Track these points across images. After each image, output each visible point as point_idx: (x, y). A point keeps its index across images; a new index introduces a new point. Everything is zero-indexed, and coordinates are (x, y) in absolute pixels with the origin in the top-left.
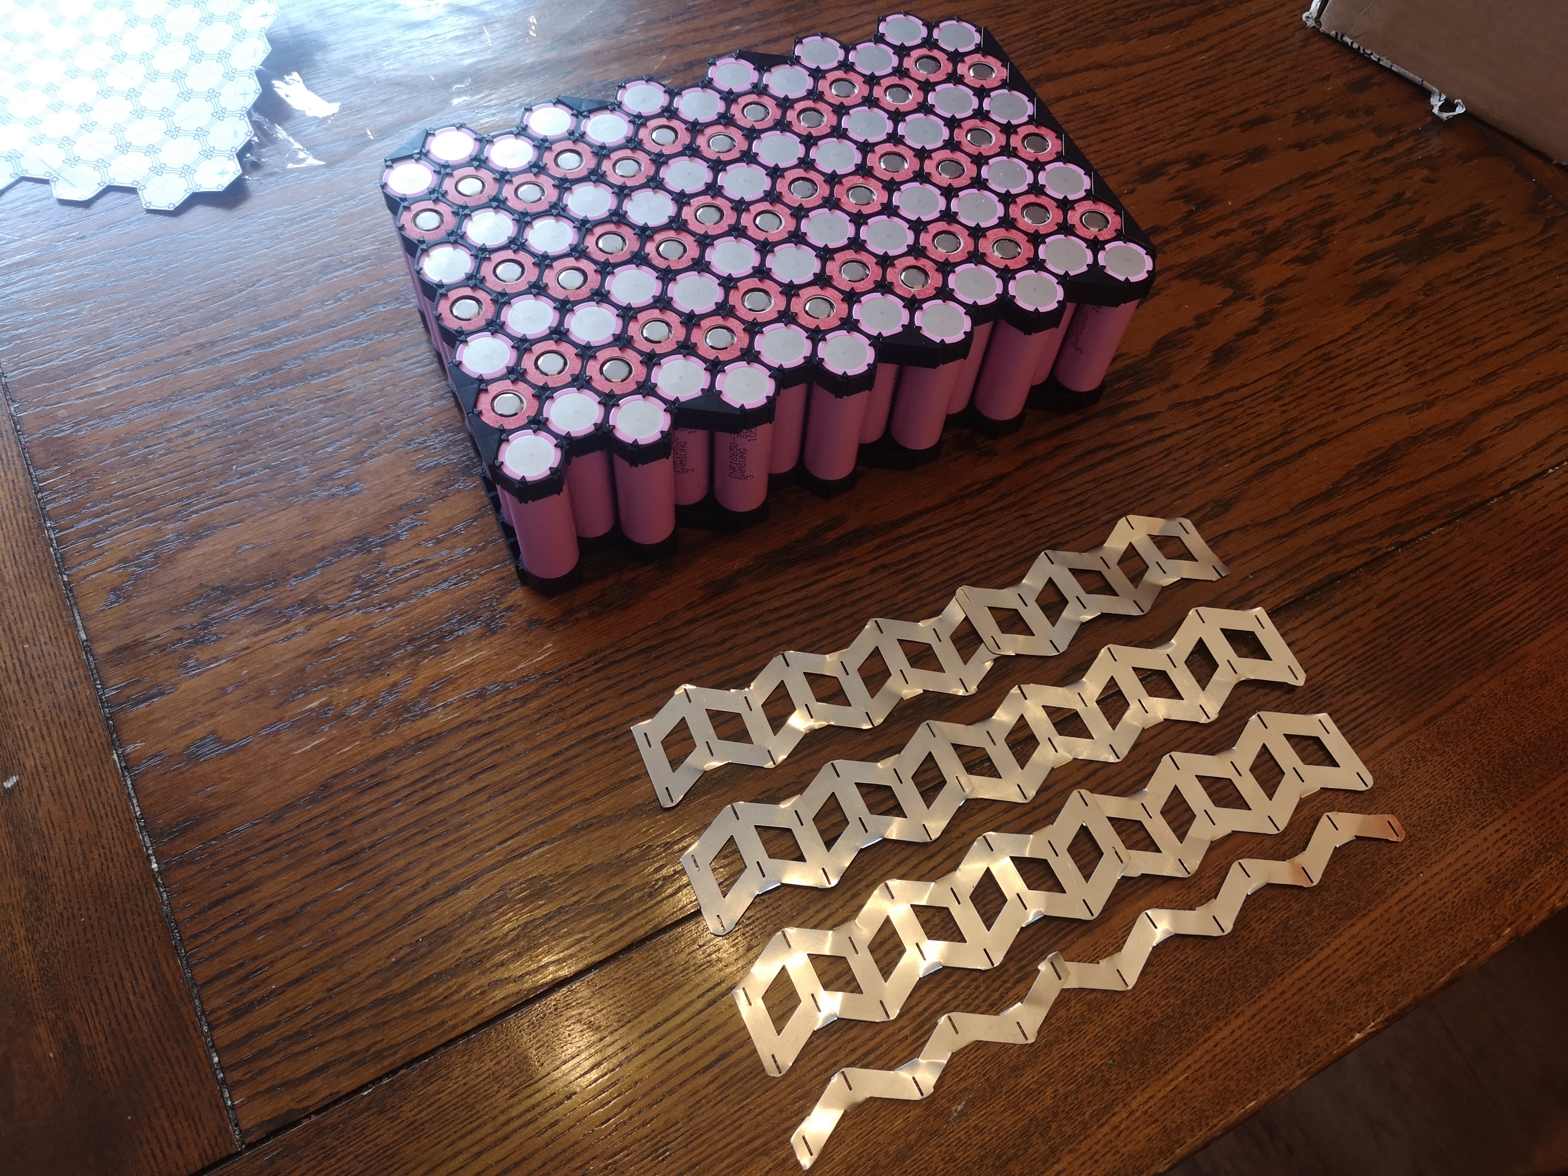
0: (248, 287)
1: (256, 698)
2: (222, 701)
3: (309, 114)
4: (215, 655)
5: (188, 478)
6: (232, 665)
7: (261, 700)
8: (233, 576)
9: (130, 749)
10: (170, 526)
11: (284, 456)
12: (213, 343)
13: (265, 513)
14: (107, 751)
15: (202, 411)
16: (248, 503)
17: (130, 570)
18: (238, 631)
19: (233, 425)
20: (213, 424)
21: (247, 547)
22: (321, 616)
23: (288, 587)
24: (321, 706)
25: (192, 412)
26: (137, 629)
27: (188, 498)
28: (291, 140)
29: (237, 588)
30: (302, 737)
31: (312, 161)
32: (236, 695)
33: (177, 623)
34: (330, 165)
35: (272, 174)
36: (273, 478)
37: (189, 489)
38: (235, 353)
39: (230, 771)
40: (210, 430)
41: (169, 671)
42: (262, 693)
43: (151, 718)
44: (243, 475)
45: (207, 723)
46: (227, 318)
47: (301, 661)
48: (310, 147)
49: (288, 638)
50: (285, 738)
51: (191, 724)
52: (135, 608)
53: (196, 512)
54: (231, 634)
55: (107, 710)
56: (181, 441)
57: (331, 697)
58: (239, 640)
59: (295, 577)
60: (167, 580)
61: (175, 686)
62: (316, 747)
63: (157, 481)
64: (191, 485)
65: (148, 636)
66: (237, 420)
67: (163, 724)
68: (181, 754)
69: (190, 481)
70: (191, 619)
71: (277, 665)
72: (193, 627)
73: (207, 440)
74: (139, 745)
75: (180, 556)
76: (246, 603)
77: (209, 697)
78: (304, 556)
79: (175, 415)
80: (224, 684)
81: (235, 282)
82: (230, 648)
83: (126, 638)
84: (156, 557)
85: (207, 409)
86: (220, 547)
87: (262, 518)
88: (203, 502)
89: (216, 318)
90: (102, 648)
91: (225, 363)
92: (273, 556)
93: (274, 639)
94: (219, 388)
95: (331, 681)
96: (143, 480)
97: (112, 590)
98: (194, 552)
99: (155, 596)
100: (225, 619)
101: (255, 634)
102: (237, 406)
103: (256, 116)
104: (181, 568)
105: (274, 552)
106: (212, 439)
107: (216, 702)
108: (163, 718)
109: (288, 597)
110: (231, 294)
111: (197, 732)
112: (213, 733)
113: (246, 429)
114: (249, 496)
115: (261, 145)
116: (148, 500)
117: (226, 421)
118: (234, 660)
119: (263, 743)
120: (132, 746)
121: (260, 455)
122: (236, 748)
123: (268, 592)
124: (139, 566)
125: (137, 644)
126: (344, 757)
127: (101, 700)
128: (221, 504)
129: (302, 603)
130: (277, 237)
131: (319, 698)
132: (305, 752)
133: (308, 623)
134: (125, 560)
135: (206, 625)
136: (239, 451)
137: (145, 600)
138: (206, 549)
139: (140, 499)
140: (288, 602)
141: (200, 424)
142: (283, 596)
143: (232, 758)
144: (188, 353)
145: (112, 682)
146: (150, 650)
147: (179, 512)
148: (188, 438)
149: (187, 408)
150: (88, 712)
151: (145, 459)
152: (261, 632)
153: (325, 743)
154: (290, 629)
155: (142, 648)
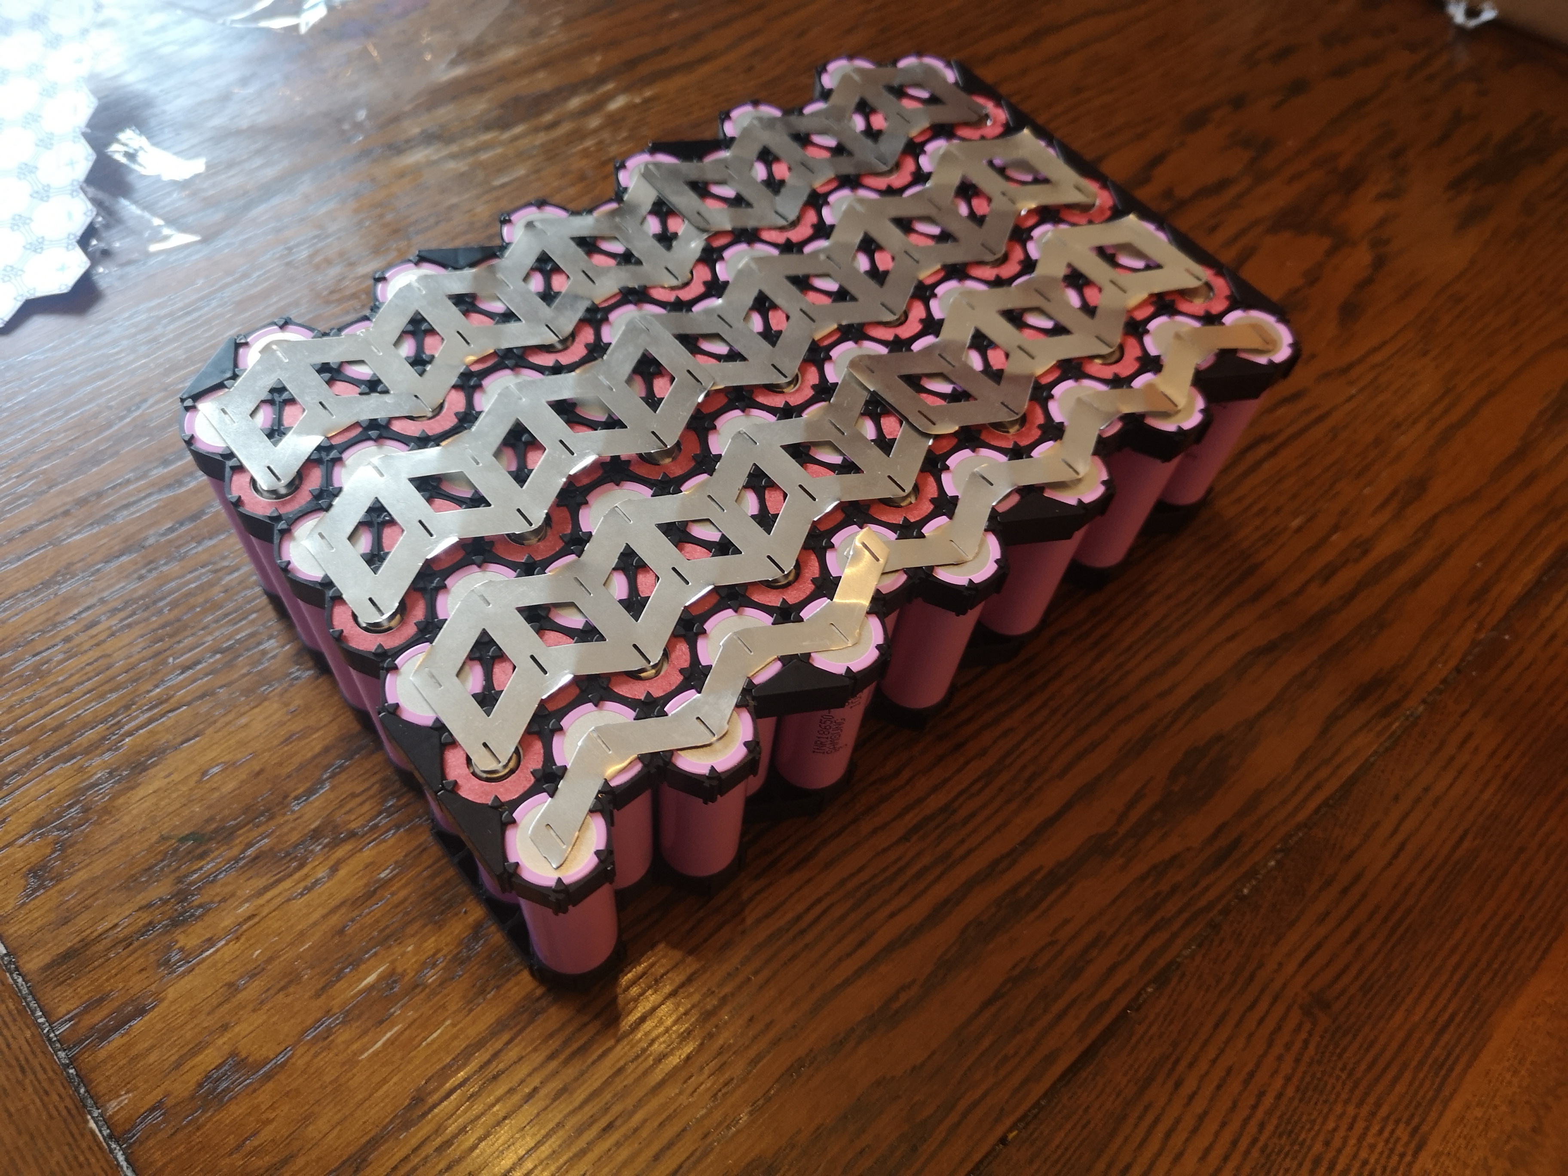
0: (129, 411)
1: (282, 989)
2: (235, 1001)
3: (166, 177)
4: (208, 936)
5: (106, 687)
6: (234, 947)
7: (291, 989)
8: (207, 814)
9: (113, 1106)
10: (97, 761)
11: (238, 631)
12: (100, 495)
13: (230, 717)
14: (78, 1119)
15: (103, 590)
16: (204, 707)
17: (50, 838)
18: (233, 895)
19: (155, 602)
20: (127, 604)
21: (215, 770)
22: (347, 847)
23: (289, 816)
24: (380, 979)
25: (90, 594)
26: (82, 921)
27: (114, 715)
28: (147, 215)
29: (216, 831)
30: (365, 1032)
31: (179, 239)
32: (252, 990)
33: (142, 899)
34: (206, 240)
35: (129, 263)
36: (229, 665)
37: (111, 704)
38: (135, 503)
39: (272, 1107)
40: (122, 615)
41: (144, 975)
42: (291, 978)
43: (134, 1052)
44: (185, 669)
45: (220, 1042)
46: (110, 457)
47: (334, 920)
48: (175, 221)
49: (309, 889)
50: (340, 1039)
51: (198, 1048)
52: (71, 891)
53: (130, 734)
54: (224, 900)
55: (62, 1054)
56: (83, 637)
57: (393, 962)
58: (236, 908)
59: (297, 798)
60: (109, 841)
61: (158, 998)
62: (391, 1042)
63: (61, 700)
64: (114, 696)
65: (100, 929)
66: (158, 594)
67: (152, 1058)
68: (192, 1098)
69: (111, 691)
70: (160, 890)
71: (302, 934)
72: (165, 902)
73: (122, 629)
74: (125, 1099)
75: (121, 800)
76: (235, 851)
77: (214, 1001)
78: (301, 767)
79: (68, 601)
80: (229, 978)
81: (110, 408)
82: (228, 921)
83: (67, 939)
84: (86, 810)
85: (111, 586)
86: (176, 777)
87: (227, 724)
88: (137, 717)
89: (95, 459)
90: (34, 962)
91: (121, 518)
92: (258, 774)
93: (287, 894)
94: (122, 554)
95: (388, 937)
96: (40, 703)
97: (30, 871)
98: (141, 792)
99: (98, 867)
100: (211, 880)
101: (260, 893)
102: (154, 574)
103: (91, 191)
104: (126, 819)
105: (257, 768)
106: (129, 626)
107: (226, 1007)
108: (152, 1048)
109: (293, 829)
110: (110, 425)
111: (209, 1058)
112: (233, 1054)
113: (174, 605)
114: (202, 696)
115: (107, 226)
116: (55, 730)
117: (142, 597)
118: (238, 939)
119: (312, 1051)
120: (114, 1103)
121: (204, 636)
122: (271, 1070)
123: (261, 829)
124: (63, 828)
125: (86, 944)
126: (435, 1047)
127: (50, 1040)
128: (162, 716)
129: (316, 835)
130: (155, 339)
131: (375, 968)
132: (376, 1053)
133: (331, 862)
134: (39, 824)
135: (182, 896)
136: (171, 636)
137: (82, 876)
138: (156, 784)
139: (42, 730)
140: (294, 837)
141: (104, 608)
142: (285, 829)
143: (270, 1085)
144: (66, 513)
145: (62, 1010)
146: (109, 949)
147: (104, 738)
148: (93, 631)
149: (83, 589)
150: (35, 1063)
151: (38, 672)
152: (266, 889)
153: (402, 1032)
154: (307, 876)
155: (94, 949)
